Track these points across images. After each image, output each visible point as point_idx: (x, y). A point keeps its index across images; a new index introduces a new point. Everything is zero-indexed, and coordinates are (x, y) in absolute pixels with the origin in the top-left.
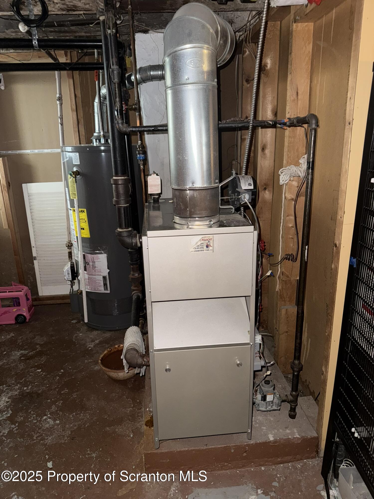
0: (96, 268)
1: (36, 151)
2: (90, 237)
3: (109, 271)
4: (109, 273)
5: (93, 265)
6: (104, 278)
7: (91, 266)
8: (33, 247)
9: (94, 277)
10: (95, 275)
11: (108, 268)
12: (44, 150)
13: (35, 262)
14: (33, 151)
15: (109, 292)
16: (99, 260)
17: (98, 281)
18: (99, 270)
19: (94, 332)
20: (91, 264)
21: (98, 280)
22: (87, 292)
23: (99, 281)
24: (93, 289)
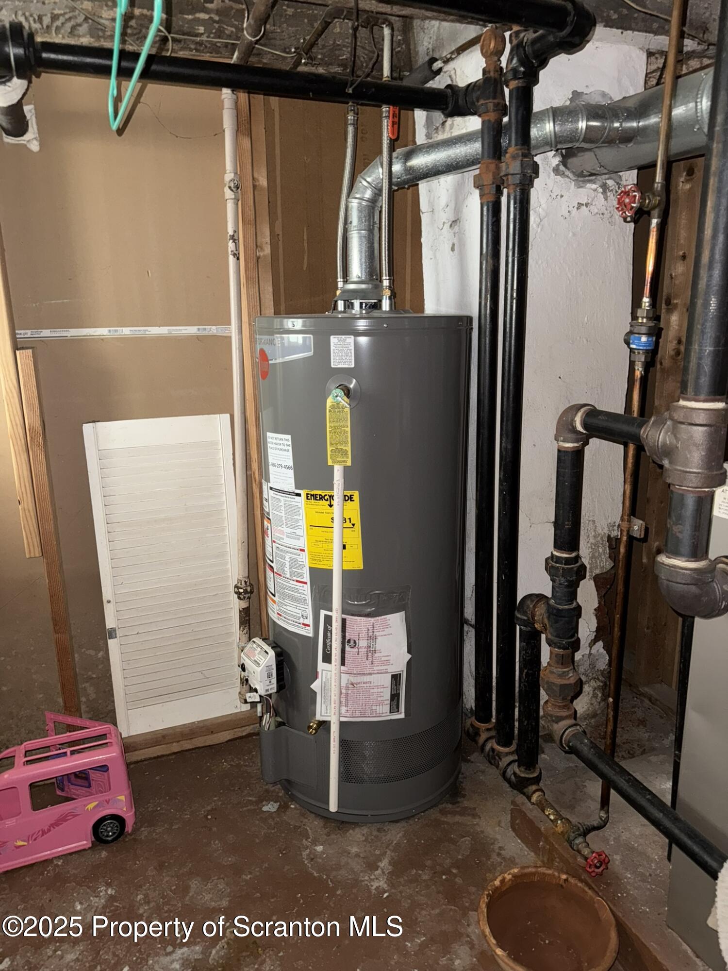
0: (376, 655)
1: (126, 331)
2: (362, 568)
3: (409, 656)
4: (409, 663)
5: (369, 647)
6: (396, 678)
7: (363, 651)
8: (109, 602)
9: (366, 678)
10: (370, 674)
11: (409, 652)
12: (149, 328)
13: (111, 643)
14: (116, 331)
15: (402, 716)
16: (387, 631)
17: (375, 690)
18: (383, 659)
19: (351, 831)
20: (363, 643)
21: (378, 687)
22: (342, 725)
23: (379, 690)
24: (358, 714)
